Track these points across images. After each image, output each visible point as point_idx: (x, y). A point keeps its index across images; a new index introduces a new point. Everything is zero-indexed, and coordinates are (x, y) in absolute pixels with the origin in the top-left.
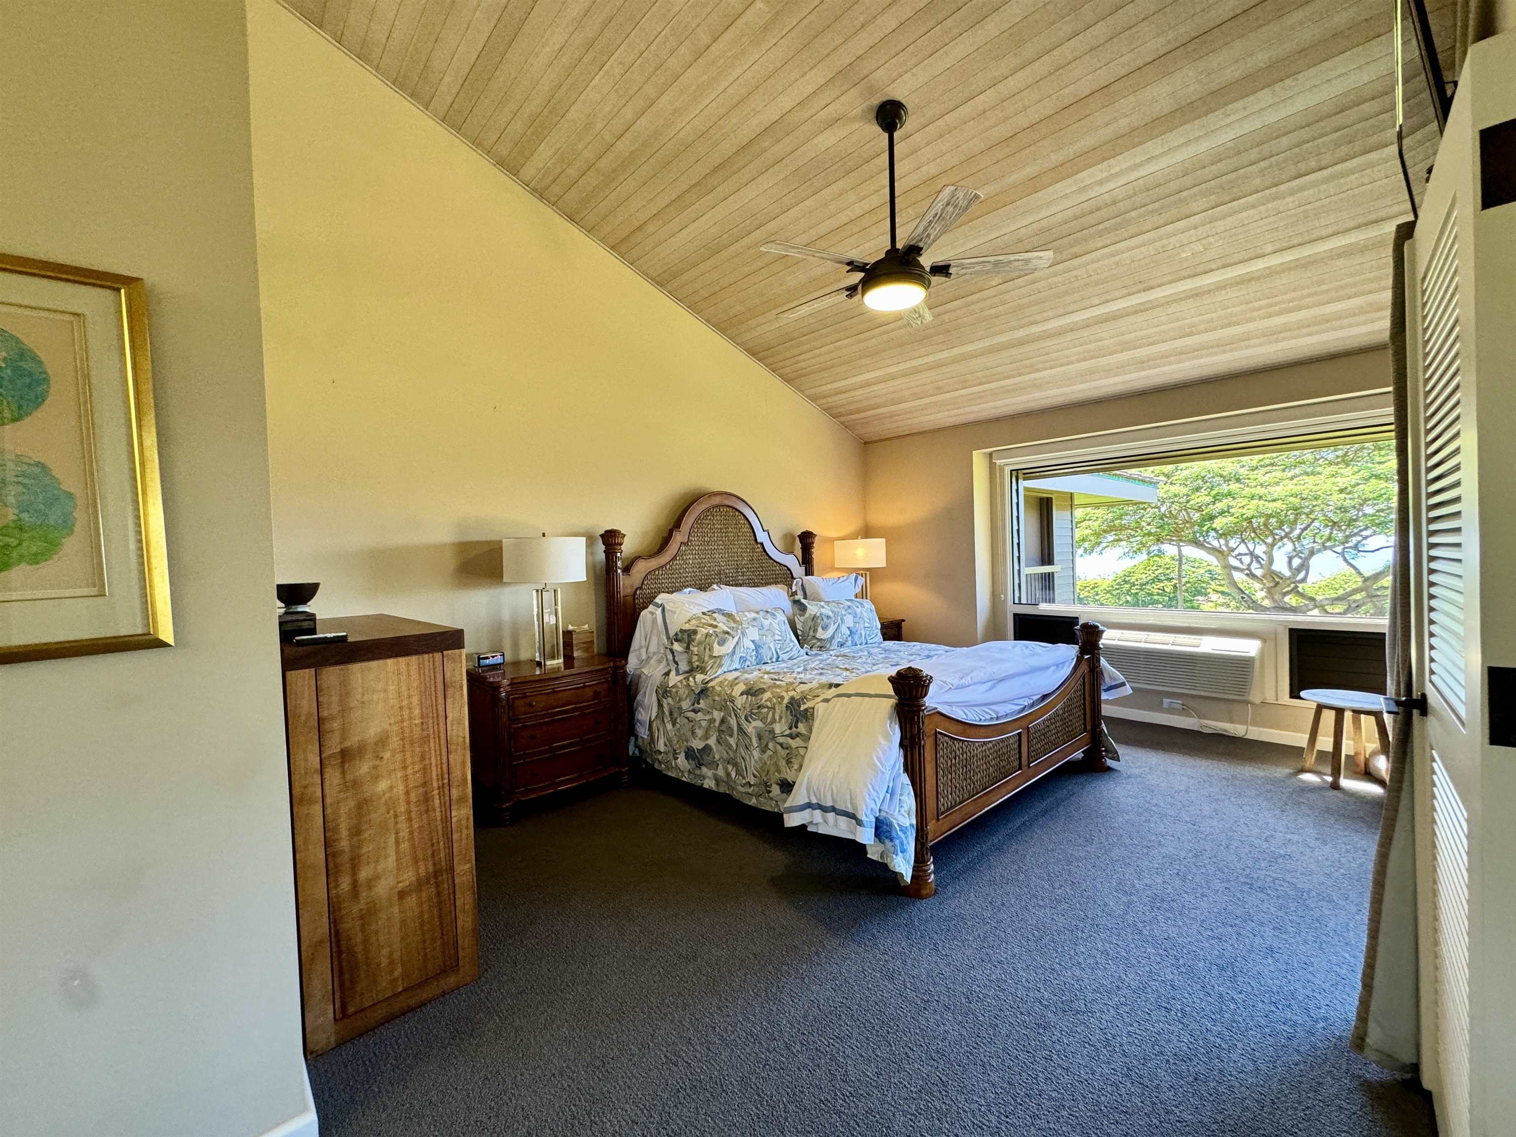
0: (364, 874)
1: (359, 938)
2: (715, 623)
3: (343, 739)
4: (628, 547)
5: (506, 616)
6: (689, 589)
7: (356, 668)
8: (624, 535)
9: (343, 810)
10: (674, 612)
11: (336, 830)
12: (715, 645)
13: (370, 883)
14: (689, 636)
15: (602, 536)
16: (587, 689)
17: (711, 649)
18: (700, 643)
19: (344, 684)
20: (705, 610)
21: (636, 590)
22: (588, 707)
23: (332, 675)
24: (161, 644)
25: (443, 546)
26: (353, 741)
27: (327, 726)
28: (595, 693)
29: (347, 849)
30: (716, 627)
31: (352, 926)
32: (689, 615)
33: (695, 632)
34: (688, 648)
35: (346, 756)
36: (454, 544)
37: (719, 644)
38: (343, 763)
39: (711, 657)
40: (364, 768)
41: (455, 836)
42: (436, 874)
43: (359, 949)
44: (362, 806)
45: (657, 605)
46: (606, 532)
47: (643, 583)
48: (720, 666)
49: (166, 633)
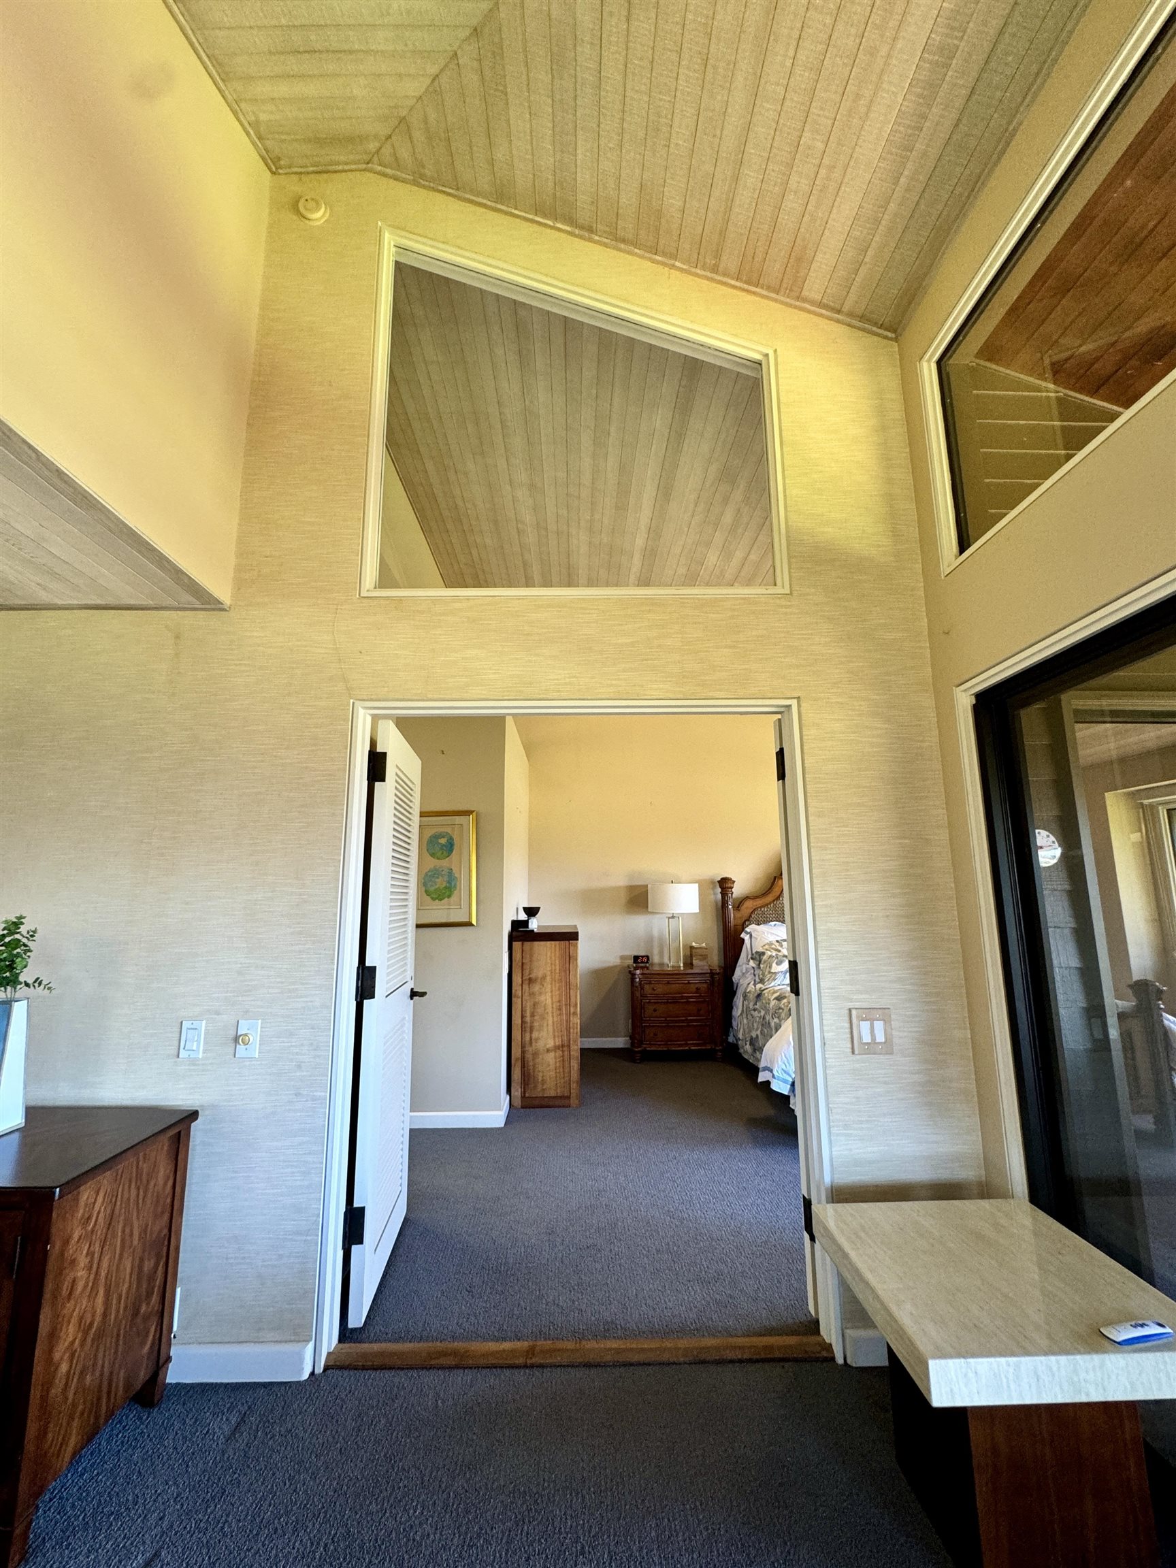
0: (535, 1035)
1: (531, 1064)
2: (780, 948)
3: (530, 974)
4: (738, 890)
5: (656, 933)
6: (775, 923)
7: (536, 944)
8: (734, 882)
9: (528, 1004)
10: (756, 939)
11: (525, 1011)
12: (774, 965)
13: (537, 1039)
14: (760, 956)
15: (719, 882)
16: (692, 985)
17: (770, 967)
18: (765, 962)
19: (531, 949)
20: (779, 939)
21: (745, 921)
22: (691, 997)
23: (527, 944)
24: (473, 925)
25: (620, 887)
26: (533, 976)
27: (525, 967)
28: (697, 989)
29: (529, 1021)
30: (779, 951)
31: (529, 1056)
32: (767, 941)
33: (763, 954)
34: (759, 965)
35: (531, 981)
36: (627, 887)
37: (777, 964)
38: (529, 984)
39: (770, 972)
40: (536, 988)
41: (572, 1030)
42: (563, 1046)
43: (531, 1068)
44: (535, 1005)
45: (747, 933)
46: (722, 879)
47: (750, 916)
48: (775, 979)
49: (474, 922)
